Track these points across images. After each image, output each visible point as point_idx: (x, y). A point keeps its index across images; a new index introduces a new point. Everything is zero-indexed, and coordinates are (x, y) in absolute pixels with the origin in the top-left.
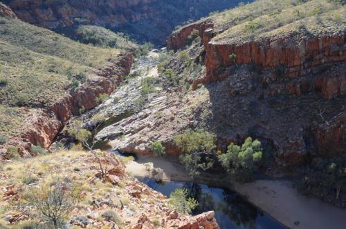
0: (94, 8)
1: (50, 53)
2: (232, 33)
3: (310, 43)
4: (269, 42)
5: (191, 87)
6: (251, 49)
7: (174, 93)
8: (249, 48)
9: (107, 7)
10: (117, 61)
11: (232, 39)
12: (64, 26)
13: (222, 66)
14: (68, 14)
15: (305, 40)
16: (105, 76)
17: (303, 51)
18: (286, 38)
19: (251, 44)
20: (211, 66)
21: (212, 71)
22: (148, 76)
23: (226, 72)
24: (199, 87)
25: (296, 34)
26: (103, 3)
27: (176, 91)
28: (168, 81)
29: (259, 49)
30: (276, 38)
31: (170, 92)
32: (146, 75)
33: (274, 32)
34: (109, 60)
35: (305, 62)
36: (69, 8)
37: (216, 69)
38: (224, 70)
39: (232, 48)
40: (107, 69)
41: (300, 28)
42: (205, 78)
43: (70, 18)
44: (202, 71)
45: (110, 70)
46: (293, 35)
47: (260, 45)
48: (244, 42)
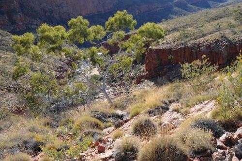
0: (43, 17)
1: (11, 51)
2: (167, 41)
3: (231, 48)
4: (199, 47)
5: (134, 82)
6: (185, 52)
7: (118, 87)
8: (183, 51)
9: (53, 17)
10: (66, 61)
11: (168, 45)
12: (18, 30)
13: (161, 65)
14: (21, 20)
15: (227, 45)
16: (60, 72)
17: (225, 54)
18: (212, 44)
19: (184, 48)
20: (152, 65)
21: (152, 69)
22: (92, 74)
23: (165, 69)
24: (143, 82)
25: (219, 41)
26: (49, 14)
27: (119, 85)
28: (111, 79)
29: (192, 52)
30: (204, 44)
31: (115, 86)
32: (90, 73)
33: (202, 40)
34: (60, 60)
35: (227, 62)
36: (23, 16)
37: (157, 67)
38: (164, 68)
39: (169, 51)
40: (60, 67)
41: (222, 37)
42: (147, 74)
43: (23, 24)
44: (142, 70)
45: (63, 68)
46: (217, 42)
47: (192, 49)
48: (179, 47)
